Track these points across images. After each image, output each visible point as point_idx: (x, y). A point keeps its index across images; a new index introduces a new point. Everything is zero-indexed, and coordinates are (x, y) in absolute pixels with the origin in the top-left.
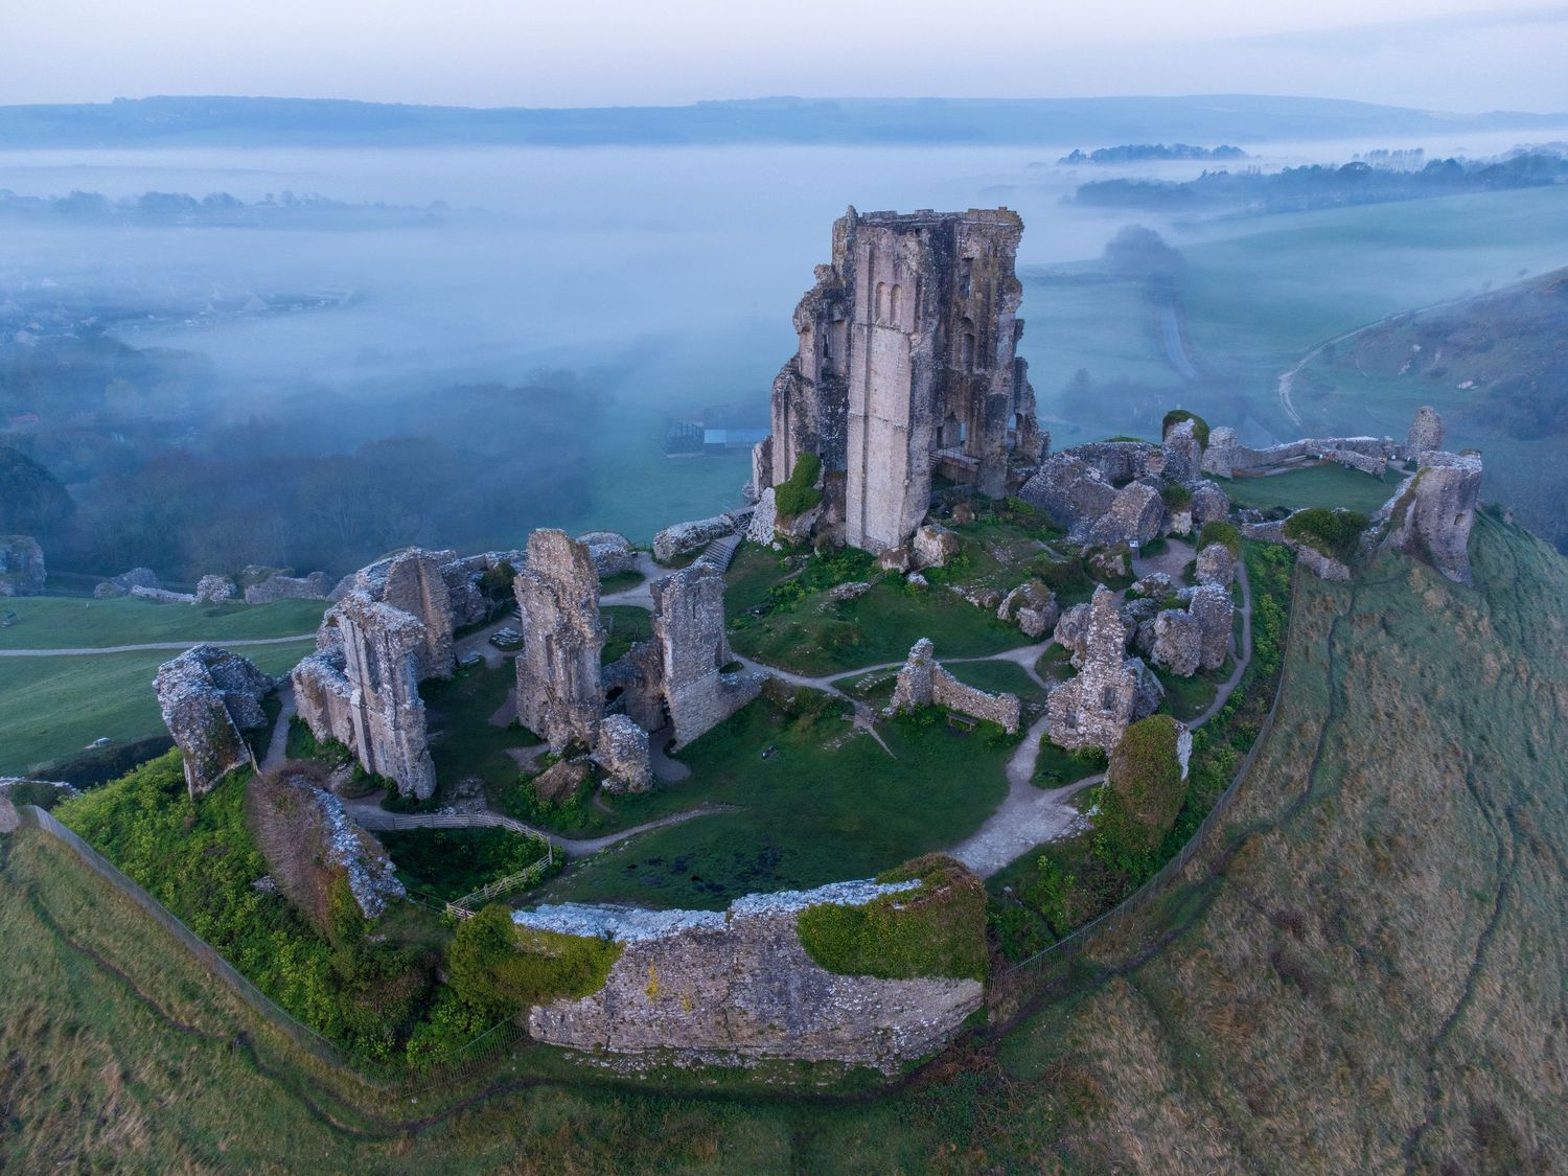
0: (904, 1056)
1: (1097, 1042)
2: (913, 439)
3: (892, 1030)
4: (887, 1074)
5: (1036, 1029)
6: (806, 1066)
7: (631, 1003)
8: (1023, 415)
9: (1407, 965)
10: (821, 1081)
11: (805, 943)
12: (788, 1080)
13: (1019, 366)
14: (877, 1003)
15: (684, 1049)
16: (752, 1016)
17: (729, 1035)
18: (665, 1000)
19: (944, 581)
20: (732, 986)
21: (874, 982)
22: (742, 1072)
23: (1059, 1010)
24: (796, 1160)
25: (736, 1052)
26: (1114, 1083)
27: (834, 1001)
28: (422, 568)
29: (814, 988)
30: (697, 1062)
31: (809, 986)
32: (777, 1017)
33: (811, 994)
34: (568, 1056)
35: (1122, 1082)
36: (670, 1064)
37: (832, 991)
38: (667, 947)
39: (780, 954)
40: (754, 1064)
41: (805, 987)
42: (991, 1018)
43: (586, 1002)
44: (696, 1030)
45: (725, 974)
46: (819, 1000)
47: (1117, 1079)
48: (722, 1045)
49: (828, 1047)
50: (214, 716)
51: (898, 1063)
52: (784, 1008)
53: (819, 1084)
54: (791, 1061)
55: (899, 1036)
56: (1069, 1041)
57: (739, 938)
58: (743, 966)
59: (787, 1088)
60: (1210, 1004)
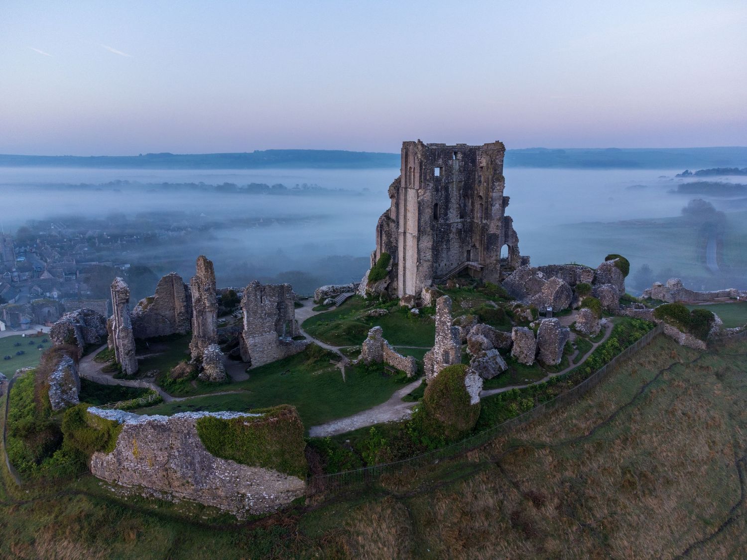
0: (251, 511)
1: (361, 527)
2: (421, 241)
3: (246, 495)
4: (239, 519)
5: (327, 512)
6: (202, 507)
7: (127, 458)
8: (511, 246)
9: (619, 542)
10: (205, 516)
11: (201, 437)
12: (190, 512)
13: (507, 221)
14: (237, 478)
15: (149, 488)
16: (179, 474)
17: (169, 484)
18: (141, 459)
19: (429, 313)
20: (170, 456)
21: (235, 465)
22: (171, 504)
23: (347, 506)
24: (171, 551)
25: (171, 493)
26: (361, 550)
27: (216, 472)
28: (174, 280)
29: (206, 463)
30: (152, 495)
31: (204, 462)
32: (190, 477)
33: (205, 466)
34: (101, 483)
35: (367, 551)
36: (140, 494)
37: (215, 466)
38: (141, 430)
39: (190, 441)
40: (177, 501)
41: (202, 462)
42: (307, 502)
43: (111, 456)
44: (154, 478)
45: (166, 448)
46: (208, 470)
47: (364, 549)
48: (166, 489)
49: (214, 499)
50: (69, 332)
51: (247, 514)
52: (193, 472)
53: (203, 517)
54: (195, 503)
55: (250, 500)
56: (344, 523)
57: (171, 429)
58: (174, 445)
59: (187, 517)
60: (450, 525)
